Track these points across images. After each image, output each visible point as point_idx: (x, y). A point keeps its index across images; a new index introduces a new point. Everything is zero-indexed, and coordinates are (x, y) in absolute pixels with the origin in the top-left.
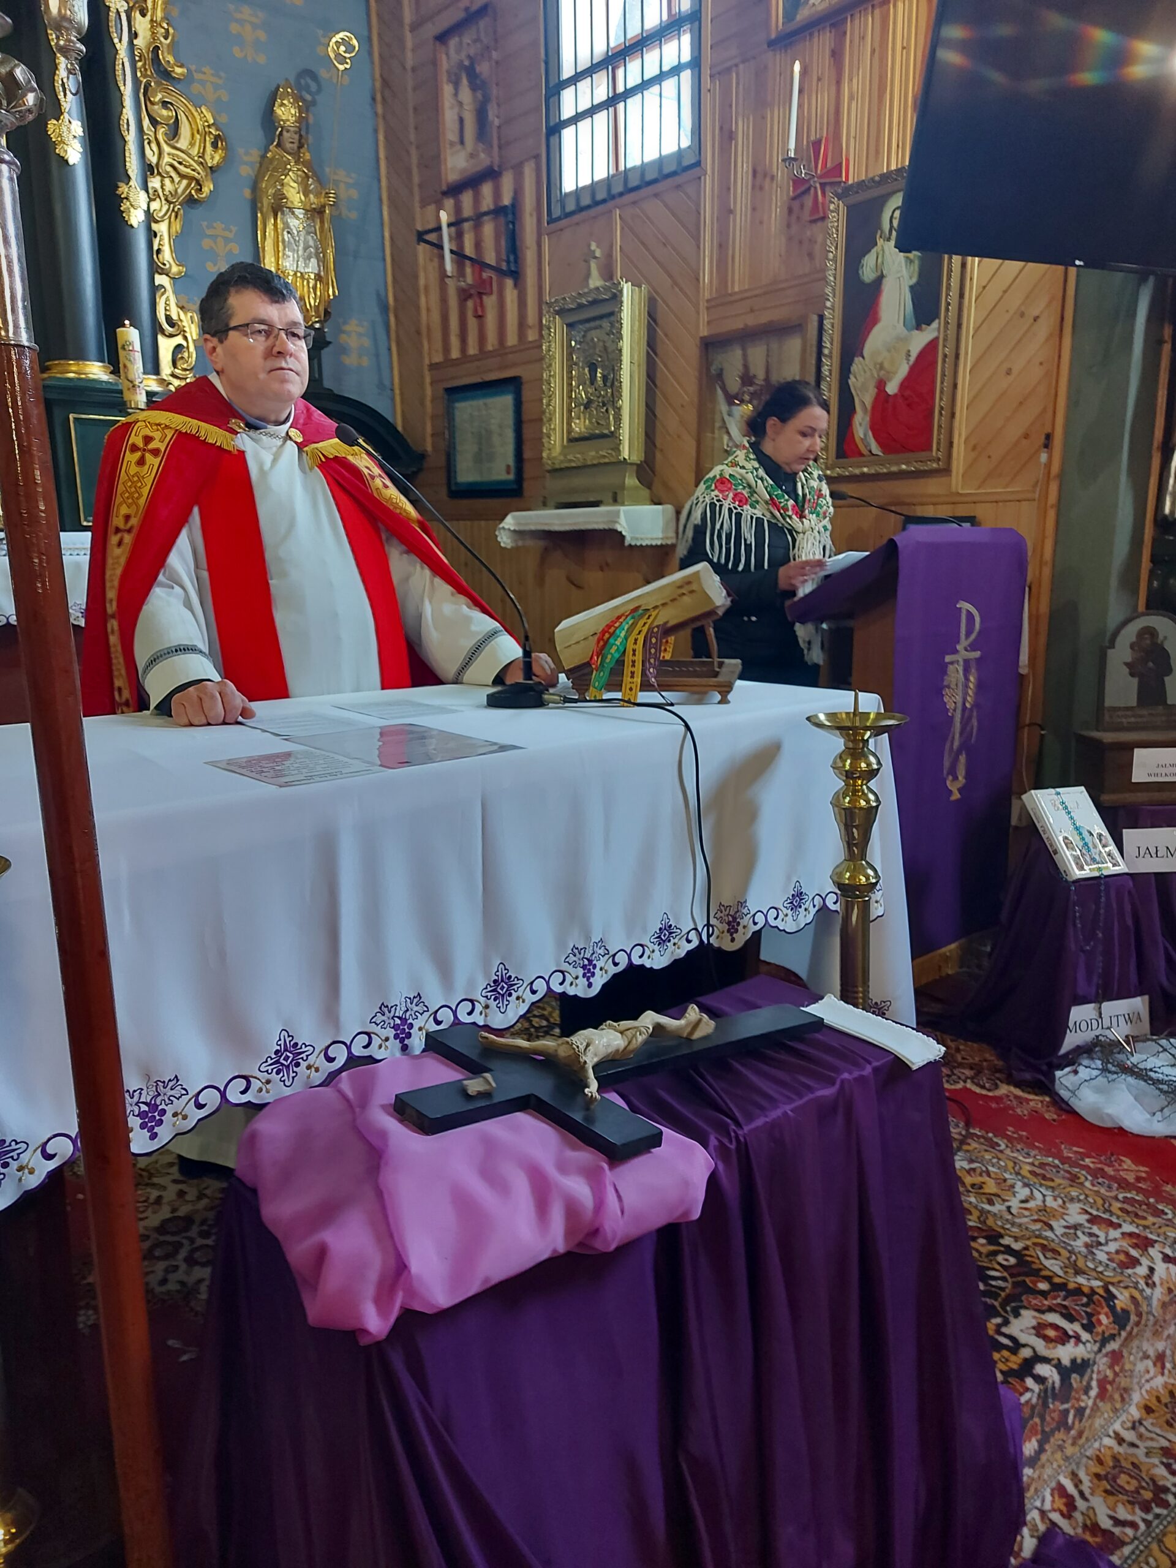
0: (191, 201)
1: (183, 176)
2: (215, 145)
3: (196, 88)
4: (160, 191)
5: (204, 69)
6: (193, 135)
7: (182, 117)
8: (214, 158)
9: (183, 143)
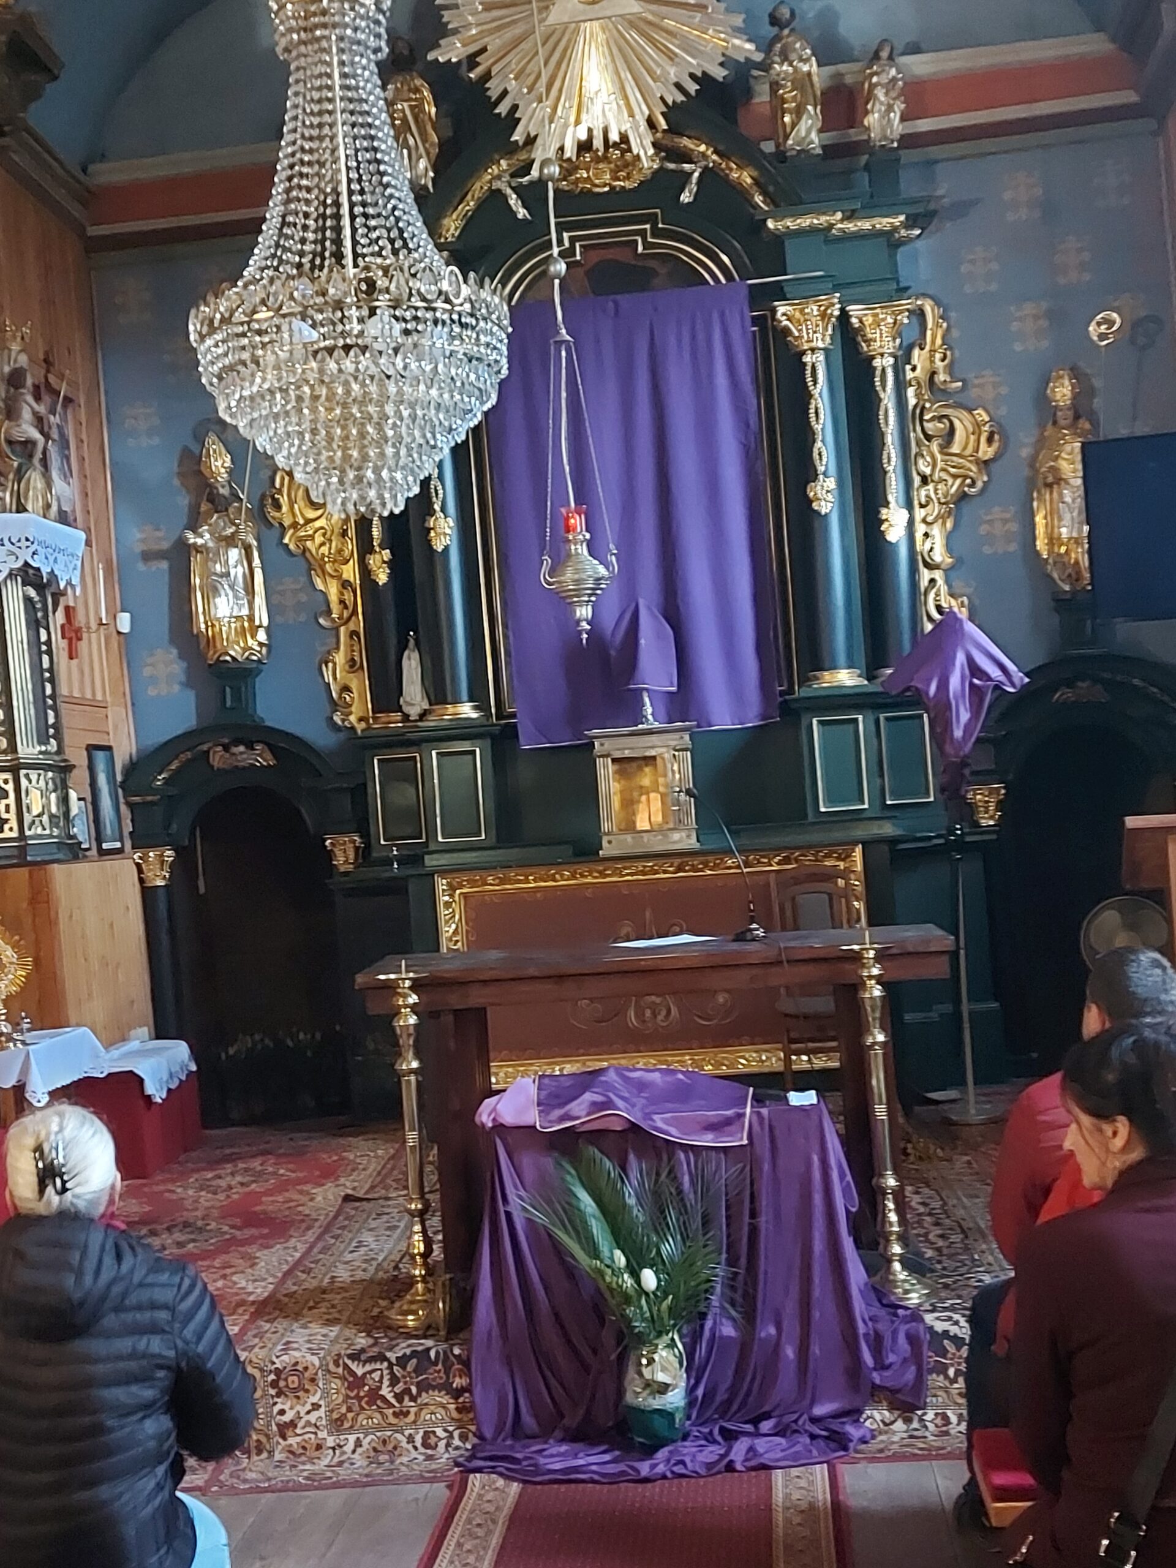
0: (962, 497)
1: (955, 477)
2: (990, 440)
3: (974, 392)
4: (933, 496)
5: (983, 373)
6: (968, 437)
7: (957, 423)
8: (987, 452)
9: (955, 449)
